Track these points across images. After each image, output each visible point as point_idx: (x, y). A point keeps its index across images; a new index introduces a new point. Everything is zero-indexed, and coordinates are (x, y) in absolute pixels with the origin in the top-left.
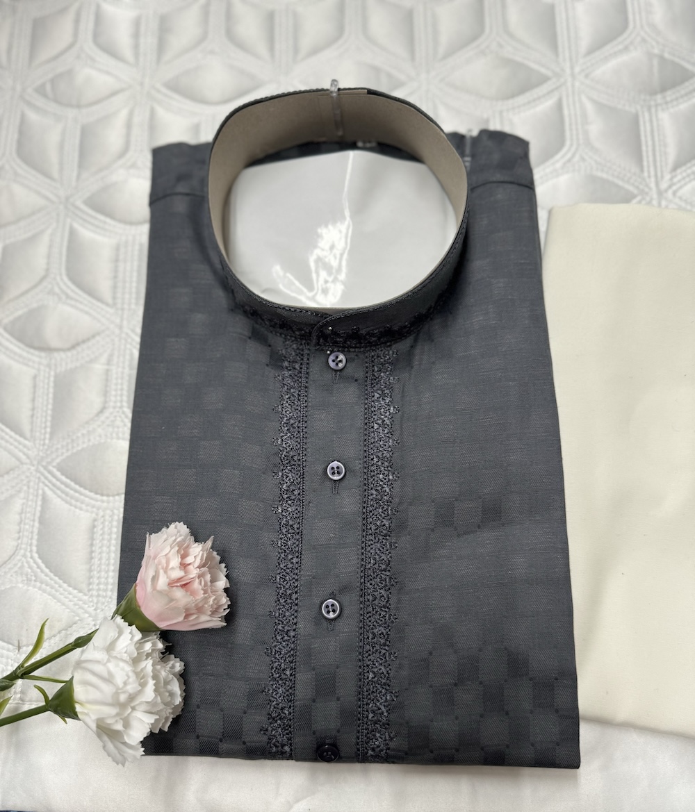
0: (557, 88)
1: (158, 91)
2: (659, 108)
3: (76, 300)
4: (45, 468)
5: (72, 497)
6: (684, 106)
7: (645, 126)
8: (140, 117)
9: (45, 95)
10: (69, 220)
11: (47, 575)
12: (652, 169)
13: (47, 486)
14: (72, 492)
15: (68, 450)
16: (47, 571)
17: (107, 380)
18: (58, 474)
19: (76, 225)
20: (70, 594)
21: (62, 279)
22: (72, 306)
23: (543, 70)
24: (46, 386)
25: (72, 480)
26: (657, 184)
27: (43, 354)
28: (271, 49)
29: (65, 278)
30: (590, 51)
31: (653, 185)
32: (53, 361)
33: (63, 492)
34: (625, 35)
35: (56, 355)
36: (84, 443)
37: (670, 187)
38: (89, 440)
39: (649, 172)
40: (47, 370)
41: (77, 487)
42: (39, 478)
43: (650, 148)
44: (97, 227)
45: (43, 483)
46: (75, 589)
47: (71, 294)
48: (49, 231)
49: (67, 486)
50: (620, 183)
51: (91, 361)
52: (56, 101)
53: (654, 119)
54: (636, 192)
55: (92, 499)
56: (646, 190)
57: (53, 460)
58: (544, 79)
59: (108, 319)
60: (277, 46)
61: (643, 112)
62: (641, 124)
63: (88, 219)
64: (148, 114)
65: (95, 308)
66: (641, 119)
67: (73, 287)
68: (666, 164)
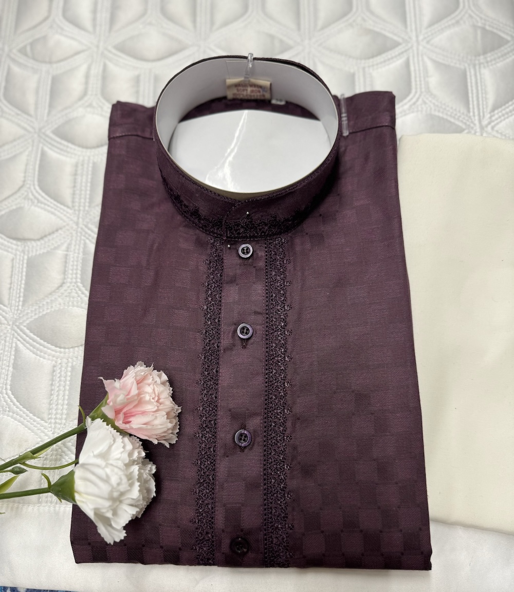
0: (406, 51)
1: (110, 52)
2: (482, 66)
3: (45, 204)
4: (18, 328)
5: (38, 349)
6: (500, 65)
7: (471, 79)
8: (96, 70)
9: (26, 55)
10: (41, 145)
11: (17, 407)
12: (476, 110)
13: (19, 340)
14: (38, 345)
15: (35, 314)
16: (18, 404)
17: (66, 262)
18: (28, 331)
19: (46, 149)
20: (34, 421)
21: (35, 189)
22: (42, 208)
23: (395, 38)
24: (21, 267)
25: (38, 337)
26: (480, 121)
27: (19, 243)
28: (194, 21)
29: (37, 188)
30: (431, 24)
31: (477, 122)
32: (27, 248)
33: (31, 345)
34: (457, 13)
35: (29, 243)
36: (48, 309)
37: (489, 123)
38: (52, 307)
39: (474, 113)
40: (22, 255)
41: (42, 341)
42: (13, 335)
43: (475, 95)
44: (62, 150)
45: (16, 338)
46: (38, 418)
47: (42, 200)
48: (27, 153)
49: (34, 340)
50: (452, 120)
51: (56, 248)
52: (34, 59)
53: (478, 74)
54: (464, 127)
55: (53, 350)
56: (472, 125)
57: (24, 321)
58: (397, 44)
59: (68, 218)
60: (198, 19)
61: (470, 69)
62: (468, 77)
63: (55, 144)
64: (101, 68)
65: (59, 209)
66: (468, 73)
67: (43, 194)
68: (487, 107)
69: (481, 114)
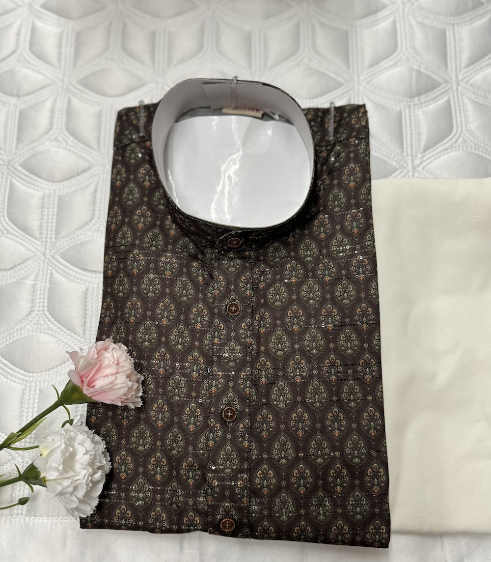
0: (347, 91)
1: (74, 86)
2: (416, 107)
3: (14, 235)
5: (8, 374)
6: (433, 107)
7: (406, 121)
8: (61, 105)
10: (10, 177)
12: (409, 150)
14: (9, 370)
15: (6, 340)
17: (34, 291)
19: (14, 181)
21: (4, 220)
22: (11, 239)
23: (339, 78)
25: (9, 362)
26: (412, 162)
28: (153, 59)
29: (7, 219)
30: (371, 65)
31: (409, 162)
33: (3, 370)
34: (395, 55)
36: (17, 335)
37: (421, 163)
38: (21, 334)
39: (407, 152)
41: (12, 366)
43: (409, 136)
44: (29, 182)
47: (12, 231)
49: (6, 366)
50: (388, 160)
51: (24, 278)
53: (412, 115)
54: (397, 166)
55: (22, 375)
56: (405, 165)
59: (36, 248)
60: (157, 56)
61: (405, 110)
62: (403, 117)
63: (23, 177)
64: (66, 103)
65: (27, 240)
66: (403, 114)
67: (12, 225)
68: (419, 147)
69: (414, 154)
